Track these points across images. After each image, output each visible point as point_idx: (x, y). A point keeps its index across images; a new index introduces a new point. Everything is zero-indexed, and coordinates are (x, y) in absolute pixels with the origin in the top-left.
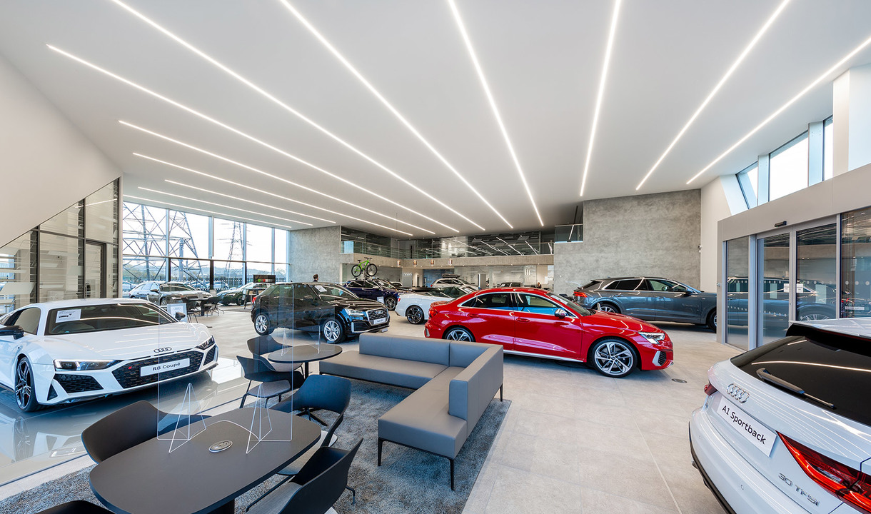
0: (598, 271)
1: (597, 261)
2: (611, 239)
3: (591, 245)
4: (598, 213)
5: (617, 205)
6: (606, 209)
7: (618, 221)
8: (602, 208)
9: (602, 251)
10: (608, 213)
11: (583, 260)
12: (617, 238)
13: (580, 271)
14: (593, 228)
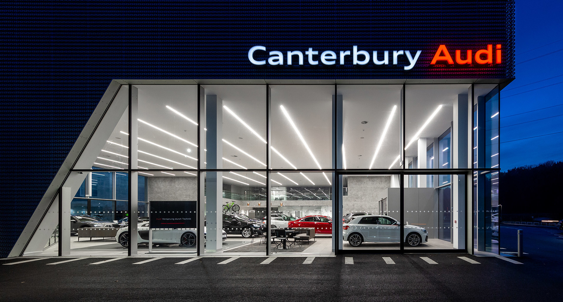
0: (354, 210)
1: (353, 205)
2: (359, 195)
3: (351, 198)
4: (354, 183)
5: (361, 180)
6: (357, 181)
7: (362, 187)
8: (355, 181)
9: (355, 201)
10: (358, 183)
11: (347, 205)
12: (361, 195)
13: (346, 210)
14: (352, 190)
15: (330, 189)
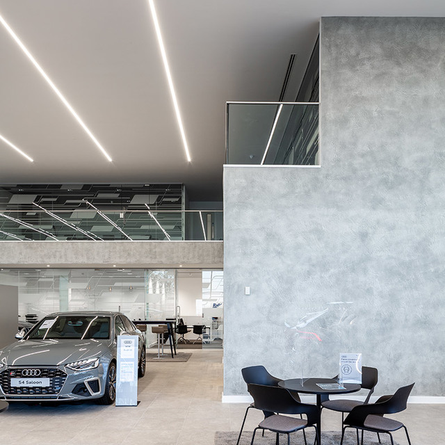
0: (365, 271)
1: (364, 236)
2: (407, 162)
3: (346, 179)
4: (367, 67)
5: (421, 44)
6: (390, 55)
7: (426, 101)
8: (378, 50)
9: (377, 203)
10: (396, 71)
11: (318, 232)
12: (422, 160)
13: (309, 273)
14: (353, 122)
15: (184, 194)
